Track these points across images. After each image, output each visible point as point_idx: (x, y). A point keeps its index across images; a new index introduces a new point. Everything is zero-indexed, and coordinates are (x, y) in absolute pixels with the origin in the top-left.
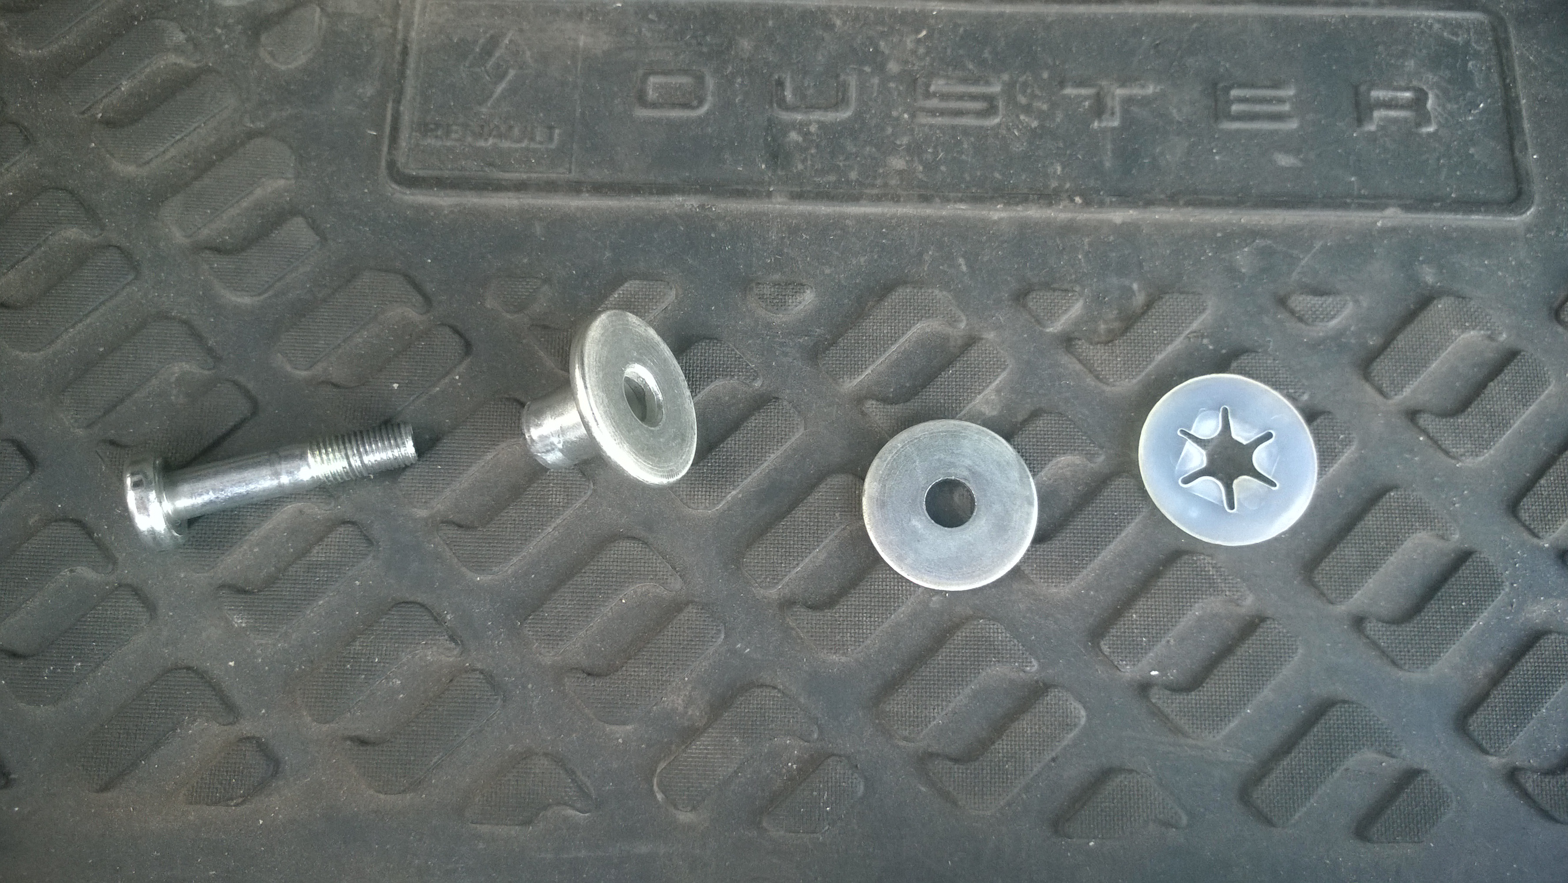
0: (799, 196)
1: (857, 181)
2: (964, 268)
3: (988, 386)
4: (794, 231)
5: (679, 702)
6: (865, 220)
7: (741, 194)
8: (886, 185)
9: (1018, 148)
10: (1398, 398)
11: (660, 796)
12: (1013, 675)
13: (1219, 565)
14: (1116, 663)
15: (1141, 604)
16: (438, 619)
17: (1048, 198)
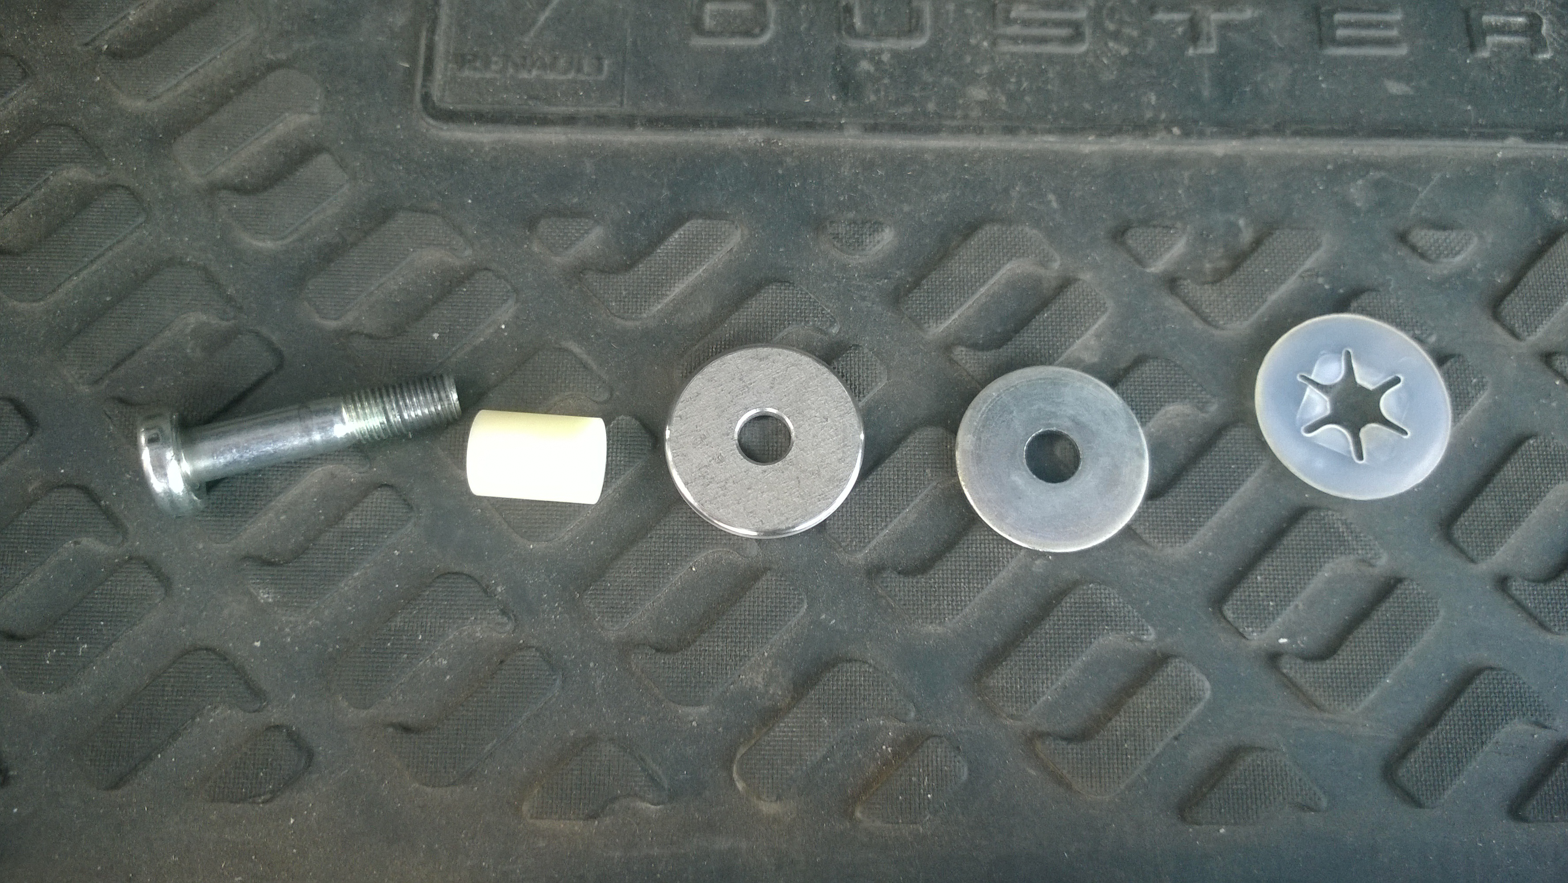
0: (874, 128)
1: (936, 113)
2: (1055, 205)
3: (1086, 330)
4: (869, 166)
5: (759, 680)
6: (944, 155)
7: (810, 126)
8: (966, 117)
9: (1108, 76)
10: (1532, 339)
11: (740, 785)
12: (1129, 645)
13: (1348, 521)
14: (1241, 630)
15: (1265, 565)
16: (487, 591)
17: (1144, 128)
